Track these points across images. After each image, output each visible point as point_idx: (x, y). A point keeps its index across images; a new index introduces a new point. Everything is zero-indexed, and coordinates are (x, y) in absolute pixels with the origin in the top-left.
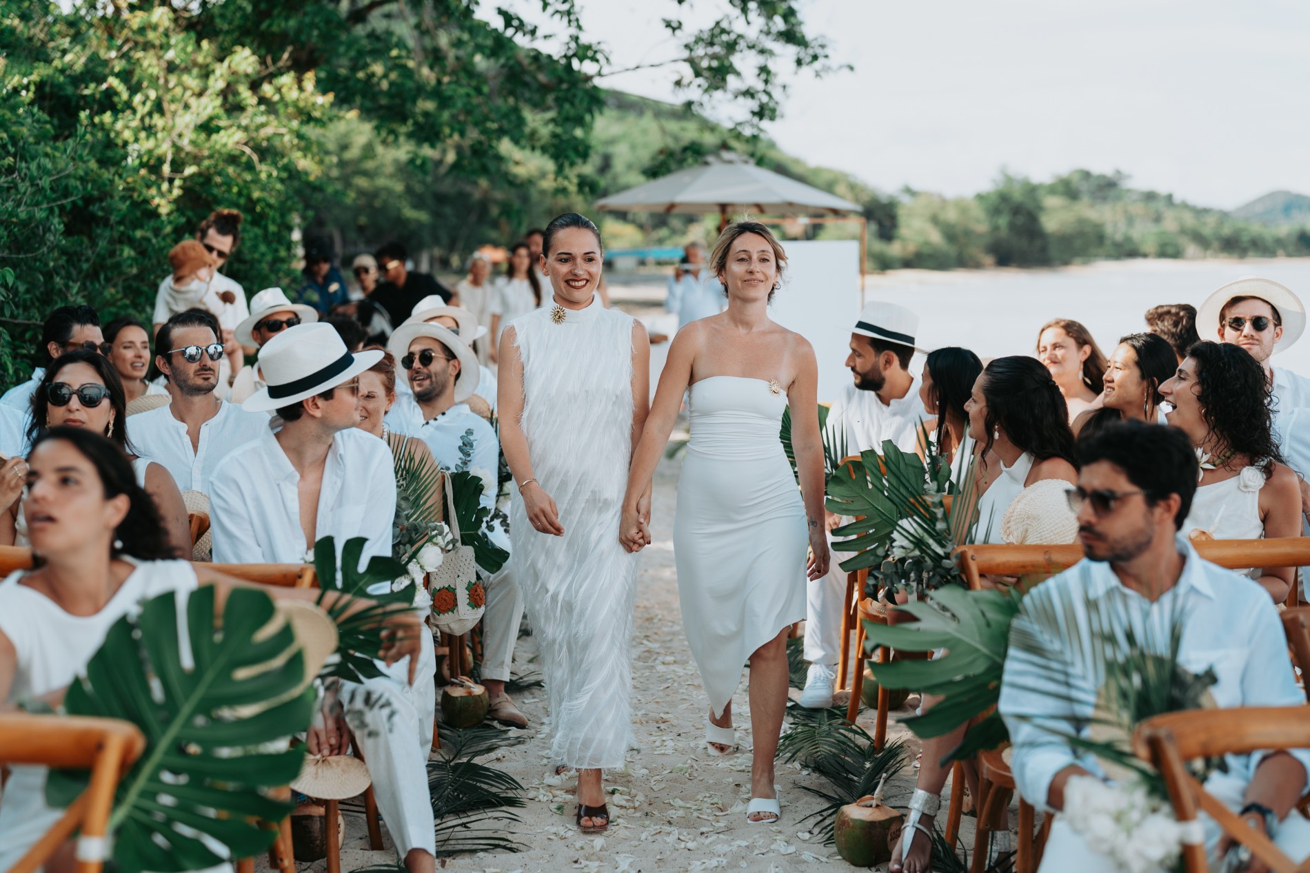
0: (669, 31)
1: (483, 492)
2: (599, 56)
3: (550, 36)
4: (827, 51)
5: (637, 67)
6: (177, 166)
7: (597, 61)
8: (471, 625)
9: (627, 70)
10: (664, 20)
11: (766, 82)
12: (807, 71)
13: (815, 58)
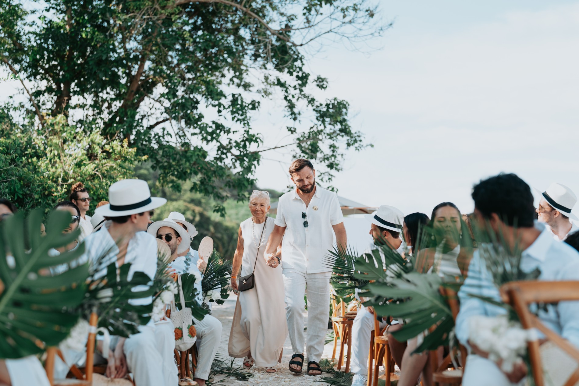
0: (290, 132)
1: (195, 282)
2: (258, 140)
3: (236, 132)
4: (361, 138)
5: (276, 148)
6: (64, 180)
7: (257, 142)
8: (189, 346)
9: (270, 149)
10: (288, 128)
11: (333, 151)
12: (352, 148)
13: (356, 141)
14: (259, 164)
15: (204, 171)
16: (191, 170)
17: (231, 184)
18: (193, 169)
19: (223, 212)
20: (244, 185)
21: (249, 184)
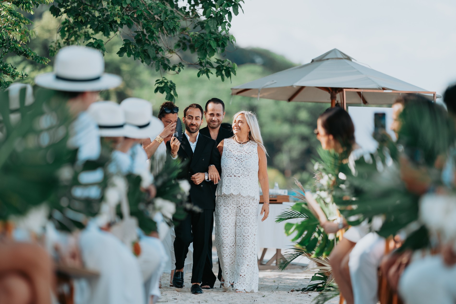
14: (236, 13)
15: (143, 21)
16: (123, 19)
17: (188, 44)
18: (126, 17)
19: (172, 93)
20: (210, 46)
21: (218, 46)
